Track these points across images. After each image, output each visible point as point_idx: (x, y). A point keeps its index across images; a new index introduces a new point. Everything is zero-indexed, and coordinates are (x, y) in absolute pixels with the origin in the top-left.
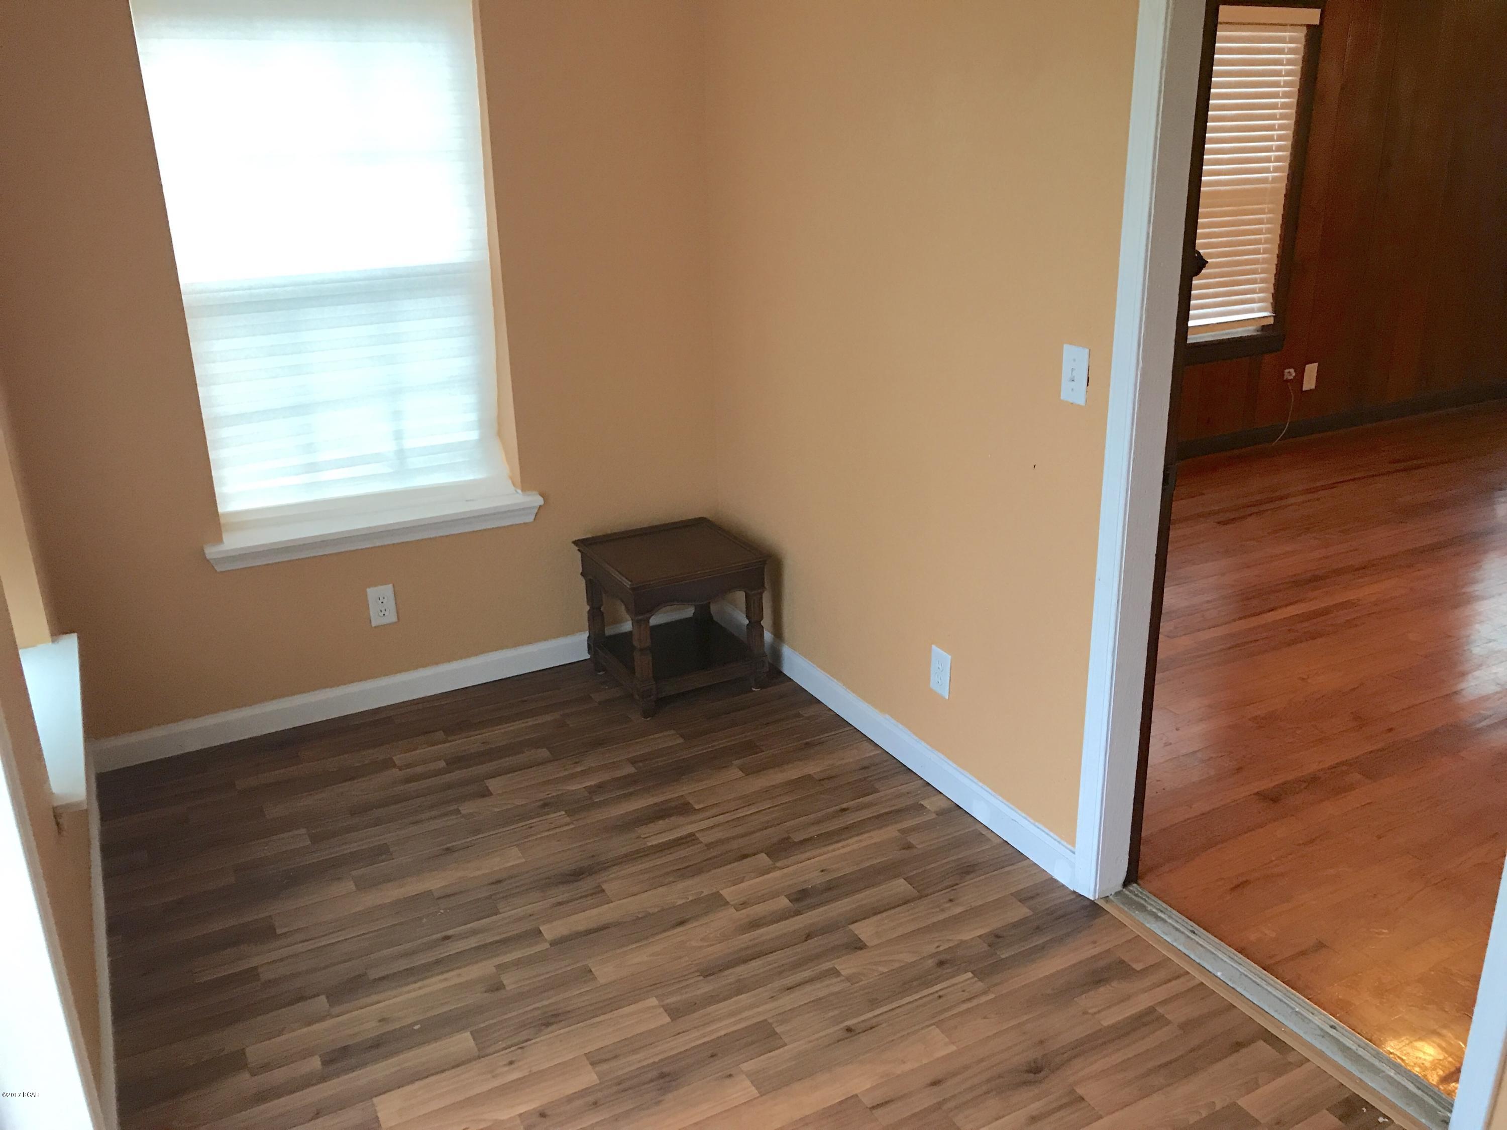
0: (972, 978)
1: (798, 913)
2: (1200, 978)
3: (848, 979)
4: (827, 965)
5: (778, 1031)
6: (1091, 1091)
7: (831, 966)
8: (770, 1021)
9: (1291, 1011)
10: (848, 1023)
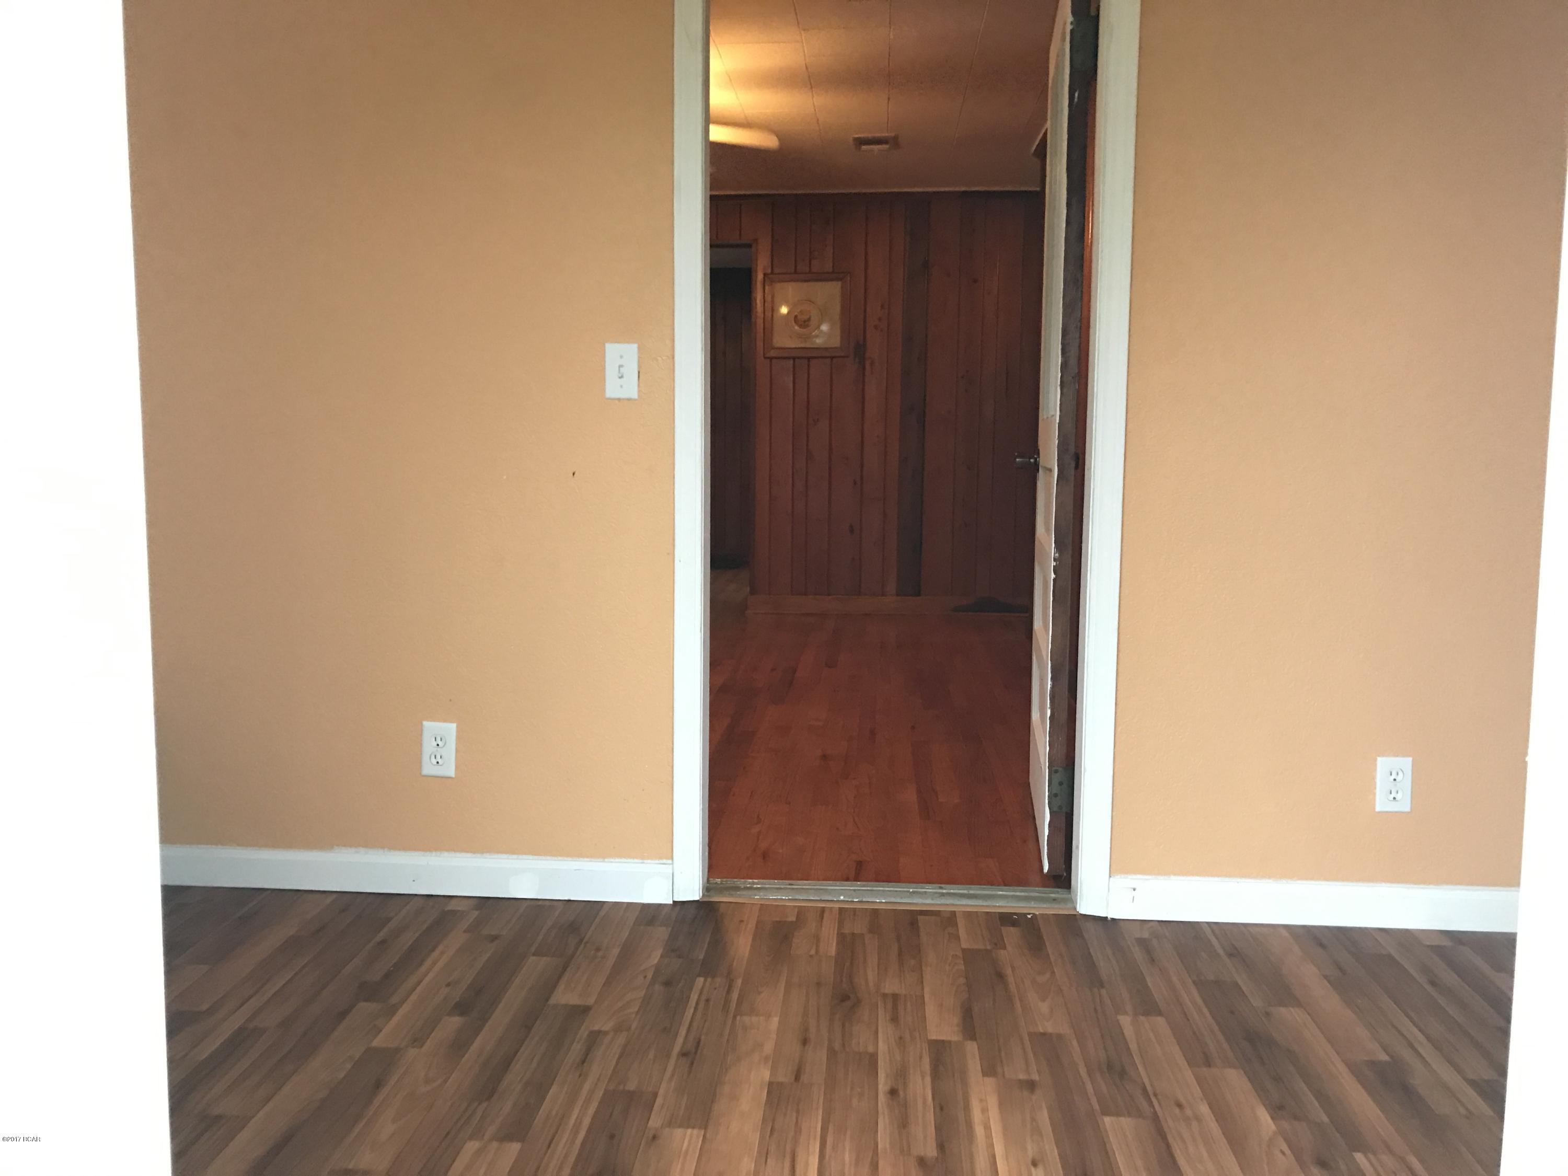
0: (705, 980)
1: (484, 1019)
2: (837, 906)
3: (618, 1029)
4: (583, 1033)
5: (632, 1089)
6: (891, 986)
7: (587, 1033)
8: (611, 1088)
9: (909, 894)
10: (677, 1049)
